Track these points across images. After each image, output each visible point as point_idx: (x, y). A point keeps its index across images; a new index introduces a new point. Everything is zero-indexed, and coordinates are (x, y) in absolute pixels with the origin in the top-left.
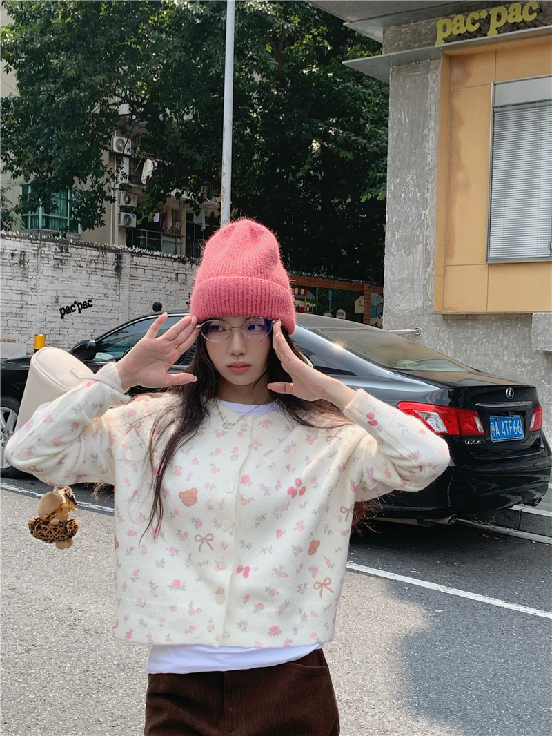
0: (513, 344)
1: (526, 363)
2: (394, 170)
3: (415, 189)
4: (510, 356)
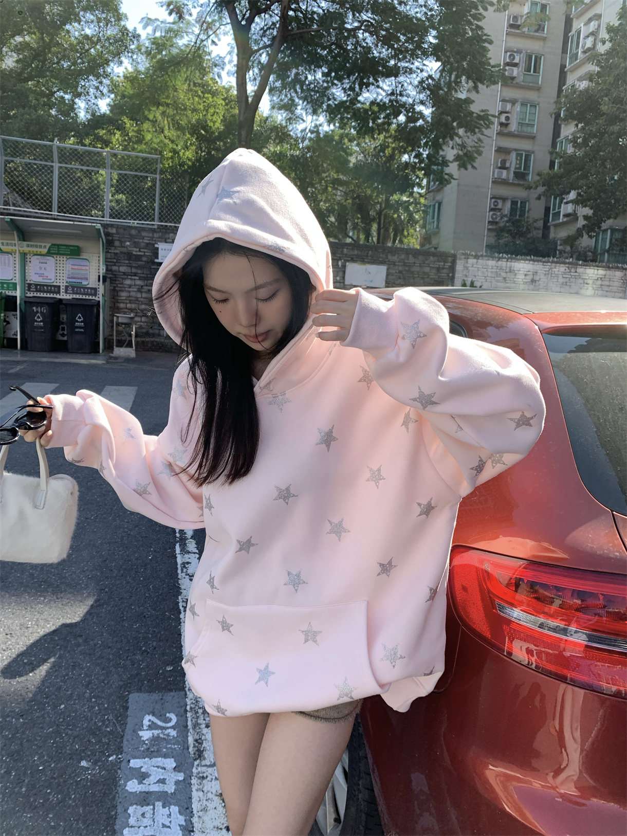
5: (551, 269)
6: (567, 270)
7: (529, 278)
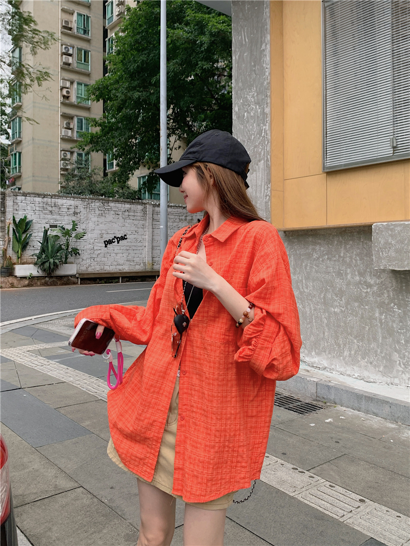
0: (356, 260)
1: (372, 282)
2: (237, 92)
3: (256, 106)
4: (353, 275)
5: (89, 204)
6: (102, 205)
7: (72, 211)
